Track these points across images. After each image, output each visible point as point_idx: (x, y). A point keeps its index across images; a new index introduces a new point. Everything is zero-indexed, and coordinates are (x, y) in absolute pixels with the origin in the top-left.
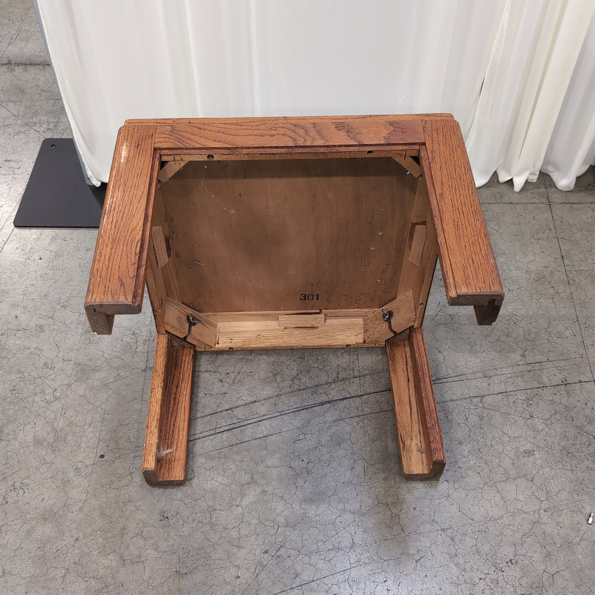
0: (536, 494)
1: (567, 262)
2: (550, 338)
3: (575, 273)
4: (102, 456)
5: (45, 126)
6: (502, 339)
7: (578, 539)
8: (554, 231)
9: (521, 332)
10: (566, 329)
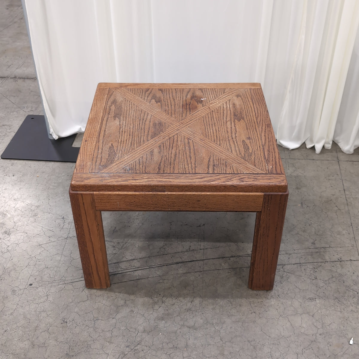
0: (315, 324)
1: (347, 193)
2: (333, 234)
3: (352, 199)
4: (31, 285)
5: (30, 109)
6: (300, 233)
7: (342, 353)
8: (340, 176)
9: (313, 230)
10: (344, 230)
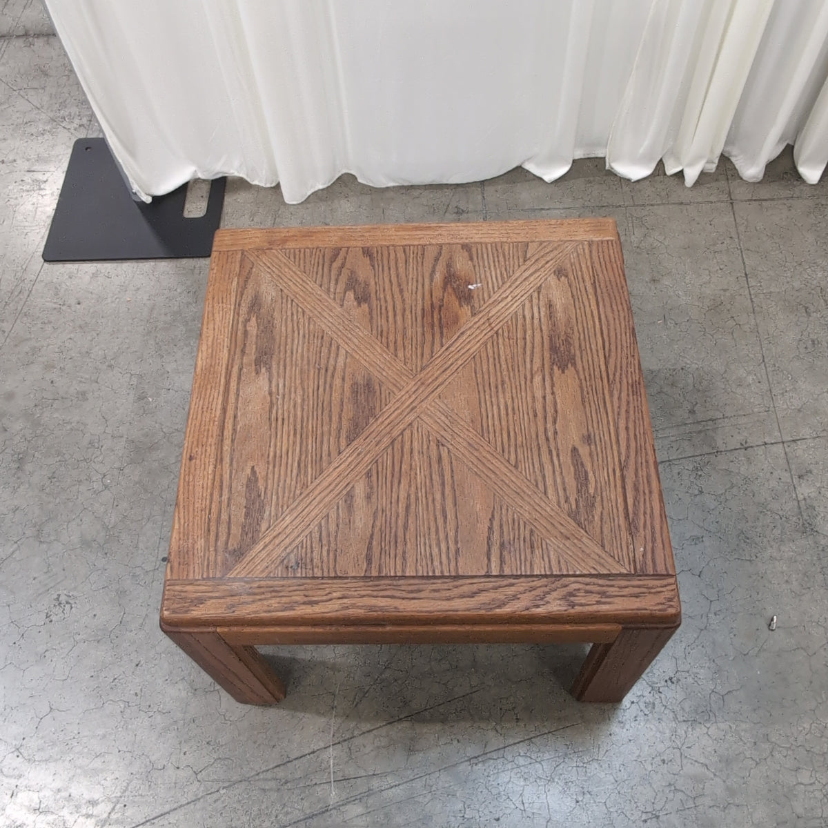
0: (705, 592)
1: (752, 282)
2: (728, 386)
3: (762, 296)
4: (165, 559)
5: (77, 121)
6: (665, 390)
7: (757, 649)
8: (736, 240)
9: (690, 381)
10: (749, 373)
